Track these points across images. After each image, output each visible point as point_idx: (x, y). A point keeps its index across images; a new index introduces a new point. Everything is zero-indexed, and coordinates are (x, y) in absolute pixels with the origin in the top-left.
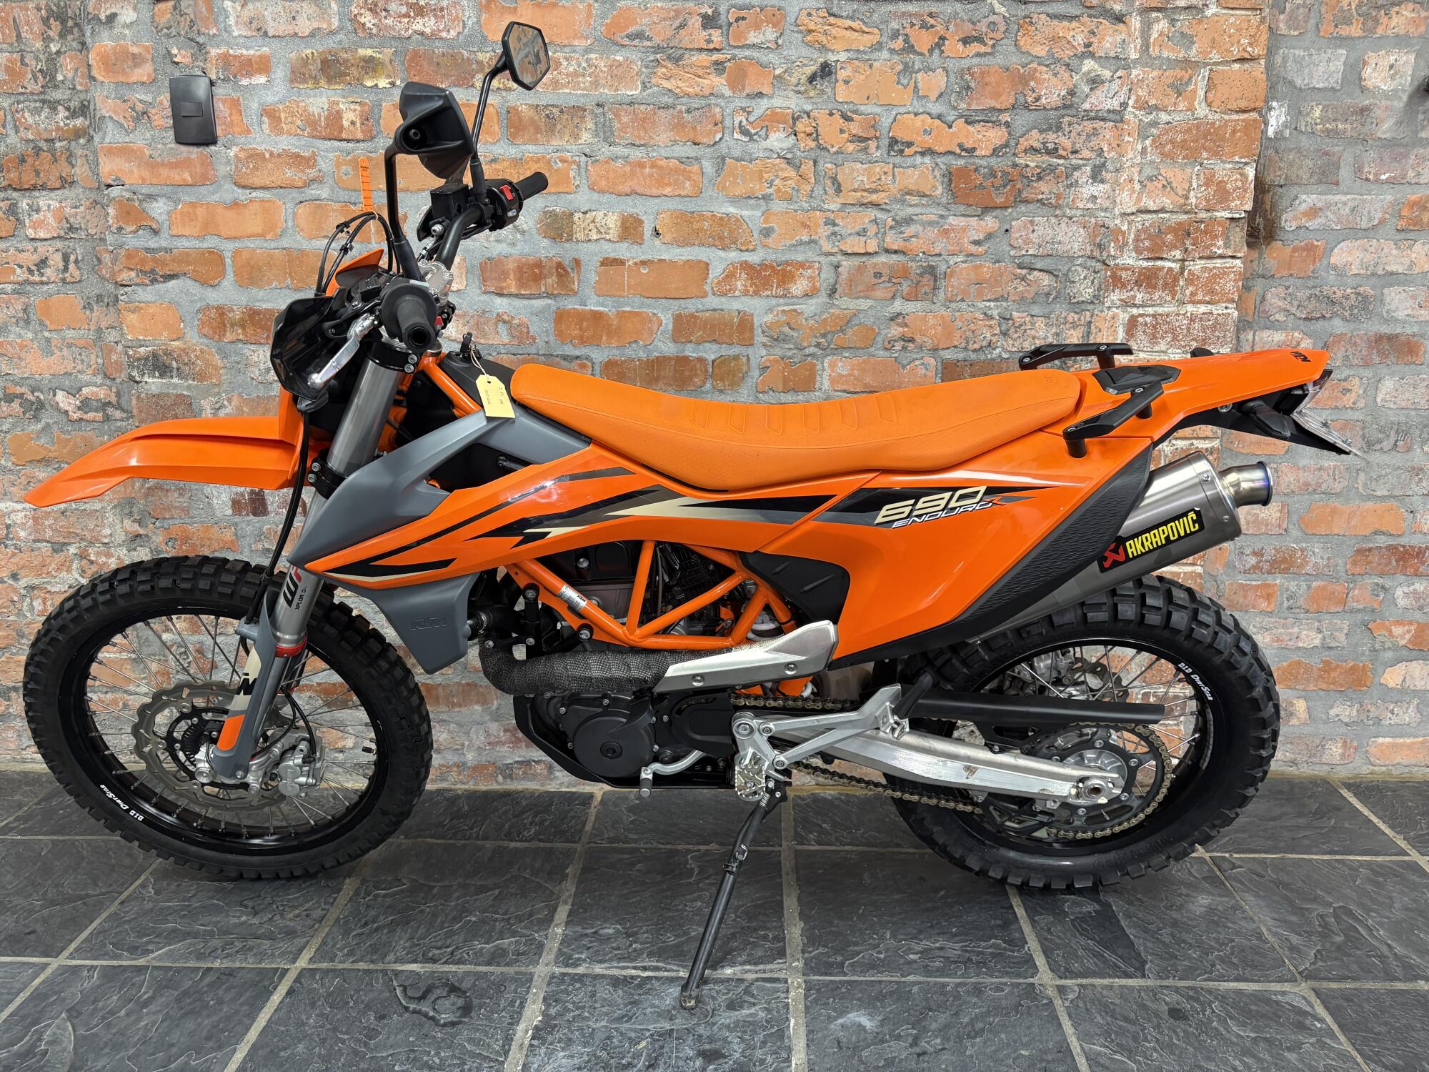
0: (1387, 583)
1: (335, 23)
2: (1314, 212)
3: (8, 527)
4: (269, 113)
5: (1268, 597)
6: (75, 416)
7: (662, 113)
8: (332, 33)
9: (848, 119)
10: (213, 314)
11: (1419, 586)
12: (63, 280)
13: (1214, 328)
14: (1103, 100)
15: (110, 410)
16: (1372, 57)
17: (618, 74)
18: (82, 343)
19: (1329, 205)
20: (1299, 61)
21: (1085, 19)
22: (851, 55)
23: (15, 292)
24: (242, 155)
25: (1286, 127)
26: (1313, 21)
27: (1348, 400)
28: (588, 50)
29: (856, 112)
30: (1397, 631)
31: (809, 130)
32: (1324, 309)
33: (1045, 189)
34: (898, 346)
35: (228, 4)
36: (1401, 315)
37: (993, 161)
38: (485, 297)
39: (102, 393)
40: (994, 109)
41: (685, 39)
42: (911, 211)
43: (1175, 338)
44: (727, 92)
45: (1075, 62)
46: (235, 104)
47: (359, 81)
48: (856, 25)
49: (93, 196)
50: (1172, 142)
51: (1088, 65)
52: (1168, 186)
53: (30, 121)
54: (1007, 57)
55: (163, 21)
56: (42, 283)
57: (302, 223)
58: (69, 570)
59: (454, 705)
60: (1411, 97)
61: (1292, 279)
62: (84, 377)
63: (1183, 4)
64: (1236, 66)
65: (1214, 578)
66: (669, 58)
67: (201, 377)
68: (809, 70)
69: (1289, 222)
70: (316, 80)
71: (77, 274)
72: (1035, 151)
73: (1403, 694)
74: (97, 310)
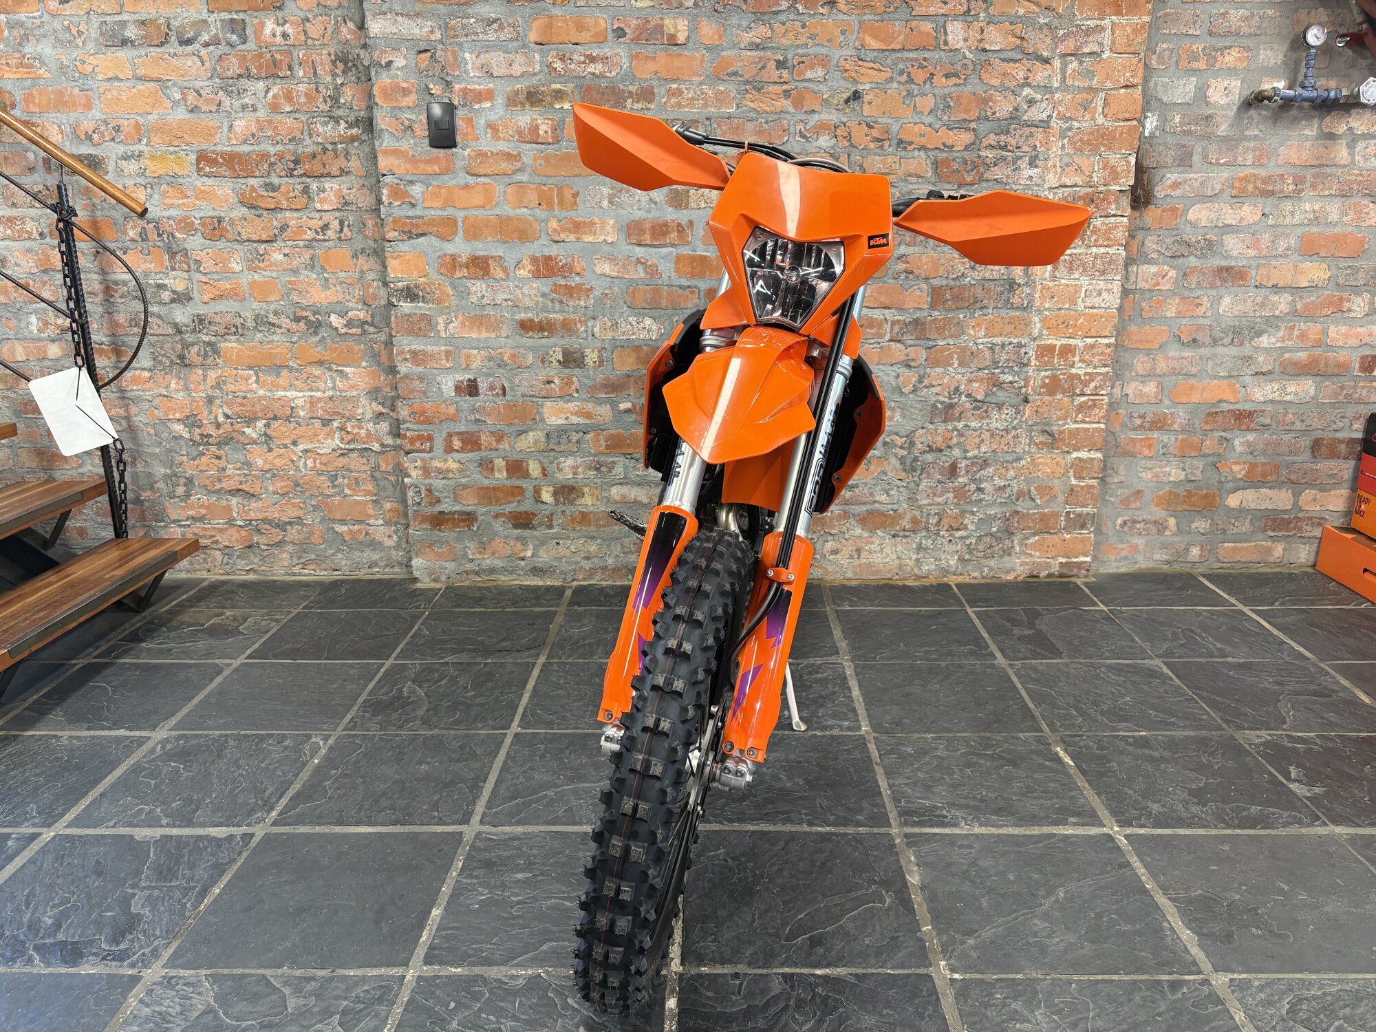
0: (1227, 435)
1: (538, 68)
2: (1176, 185)
3: (292, 408)
4: (492, 126)
5: (1150, 447)
6: (343, 331)
7: (749, 124)
8: (535, 74)
9: (870, 127)
10: (448, 259)
11: (1250, 437)
12: (339, 238)
13: (1110, 263)
14: (1037, 114)
15: (366, 327)
16: (1212, 82)
17: (721, 98)
18: (350, 281)
19: (1185, 181)
20: (1165, 86)
21: (1024, 61)
22: (873, 85)
23: (306, 246)
24: (473, 154)
25: (1156, 128)
26: (1174, 59)
27: (1200, 311)
28: (701, 83)
29: (876, 122)
30: (1236, 468)
31: (845, 134)
32: (1183, 250)
33: (998, 173)
34: (903, 277)
35: (467, 55)
36: (1235, 253)
37: (965, 153)
38: (630, 247)
39: (362, 315)
40: (965, 120)
41: (764, 76)
42: (911, 187)
43: (1085, 270)
44: (792, 110)
45: (1018, 89)
46: (470, 121)
47: (551, 105)
48: (877, 66)
49: (361, 182)
50: (1081, 140)
51: (1027, 91)
52: (1079, 169)
53: (321, 130)
54: (974, 86)
55: (423, 66)
56: (325, 240)
57: (510, 198)
58: (333, 439)
59: (601, 526)
60: (1239, 108)
61: (1162, 232)
62: (350, 305)
63: (1087, 50)
64: (1123, 91)
65: (1113, 433)
66: (754, 88)
67: (438, 302)
68: (845, 96)
69: (1159, 192)
70: (523, 105)
71: (349, 234)
72: (992, 147)
73: (1241, 512)
74: (362, 259)
